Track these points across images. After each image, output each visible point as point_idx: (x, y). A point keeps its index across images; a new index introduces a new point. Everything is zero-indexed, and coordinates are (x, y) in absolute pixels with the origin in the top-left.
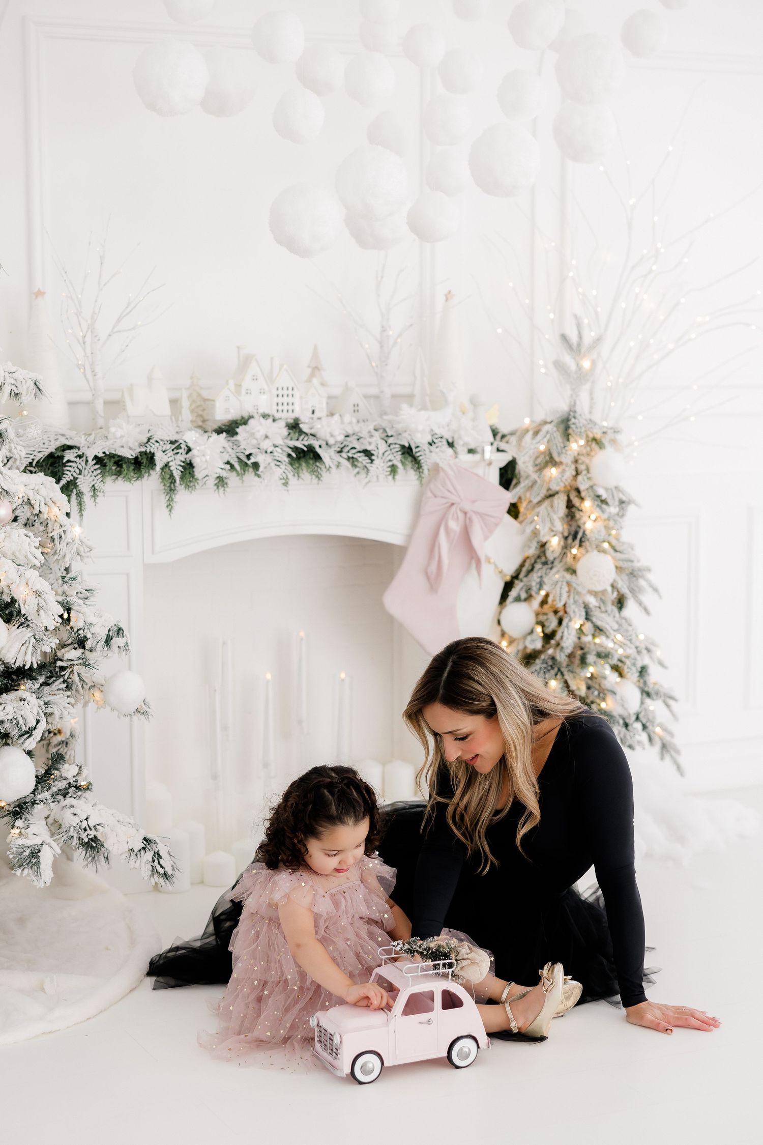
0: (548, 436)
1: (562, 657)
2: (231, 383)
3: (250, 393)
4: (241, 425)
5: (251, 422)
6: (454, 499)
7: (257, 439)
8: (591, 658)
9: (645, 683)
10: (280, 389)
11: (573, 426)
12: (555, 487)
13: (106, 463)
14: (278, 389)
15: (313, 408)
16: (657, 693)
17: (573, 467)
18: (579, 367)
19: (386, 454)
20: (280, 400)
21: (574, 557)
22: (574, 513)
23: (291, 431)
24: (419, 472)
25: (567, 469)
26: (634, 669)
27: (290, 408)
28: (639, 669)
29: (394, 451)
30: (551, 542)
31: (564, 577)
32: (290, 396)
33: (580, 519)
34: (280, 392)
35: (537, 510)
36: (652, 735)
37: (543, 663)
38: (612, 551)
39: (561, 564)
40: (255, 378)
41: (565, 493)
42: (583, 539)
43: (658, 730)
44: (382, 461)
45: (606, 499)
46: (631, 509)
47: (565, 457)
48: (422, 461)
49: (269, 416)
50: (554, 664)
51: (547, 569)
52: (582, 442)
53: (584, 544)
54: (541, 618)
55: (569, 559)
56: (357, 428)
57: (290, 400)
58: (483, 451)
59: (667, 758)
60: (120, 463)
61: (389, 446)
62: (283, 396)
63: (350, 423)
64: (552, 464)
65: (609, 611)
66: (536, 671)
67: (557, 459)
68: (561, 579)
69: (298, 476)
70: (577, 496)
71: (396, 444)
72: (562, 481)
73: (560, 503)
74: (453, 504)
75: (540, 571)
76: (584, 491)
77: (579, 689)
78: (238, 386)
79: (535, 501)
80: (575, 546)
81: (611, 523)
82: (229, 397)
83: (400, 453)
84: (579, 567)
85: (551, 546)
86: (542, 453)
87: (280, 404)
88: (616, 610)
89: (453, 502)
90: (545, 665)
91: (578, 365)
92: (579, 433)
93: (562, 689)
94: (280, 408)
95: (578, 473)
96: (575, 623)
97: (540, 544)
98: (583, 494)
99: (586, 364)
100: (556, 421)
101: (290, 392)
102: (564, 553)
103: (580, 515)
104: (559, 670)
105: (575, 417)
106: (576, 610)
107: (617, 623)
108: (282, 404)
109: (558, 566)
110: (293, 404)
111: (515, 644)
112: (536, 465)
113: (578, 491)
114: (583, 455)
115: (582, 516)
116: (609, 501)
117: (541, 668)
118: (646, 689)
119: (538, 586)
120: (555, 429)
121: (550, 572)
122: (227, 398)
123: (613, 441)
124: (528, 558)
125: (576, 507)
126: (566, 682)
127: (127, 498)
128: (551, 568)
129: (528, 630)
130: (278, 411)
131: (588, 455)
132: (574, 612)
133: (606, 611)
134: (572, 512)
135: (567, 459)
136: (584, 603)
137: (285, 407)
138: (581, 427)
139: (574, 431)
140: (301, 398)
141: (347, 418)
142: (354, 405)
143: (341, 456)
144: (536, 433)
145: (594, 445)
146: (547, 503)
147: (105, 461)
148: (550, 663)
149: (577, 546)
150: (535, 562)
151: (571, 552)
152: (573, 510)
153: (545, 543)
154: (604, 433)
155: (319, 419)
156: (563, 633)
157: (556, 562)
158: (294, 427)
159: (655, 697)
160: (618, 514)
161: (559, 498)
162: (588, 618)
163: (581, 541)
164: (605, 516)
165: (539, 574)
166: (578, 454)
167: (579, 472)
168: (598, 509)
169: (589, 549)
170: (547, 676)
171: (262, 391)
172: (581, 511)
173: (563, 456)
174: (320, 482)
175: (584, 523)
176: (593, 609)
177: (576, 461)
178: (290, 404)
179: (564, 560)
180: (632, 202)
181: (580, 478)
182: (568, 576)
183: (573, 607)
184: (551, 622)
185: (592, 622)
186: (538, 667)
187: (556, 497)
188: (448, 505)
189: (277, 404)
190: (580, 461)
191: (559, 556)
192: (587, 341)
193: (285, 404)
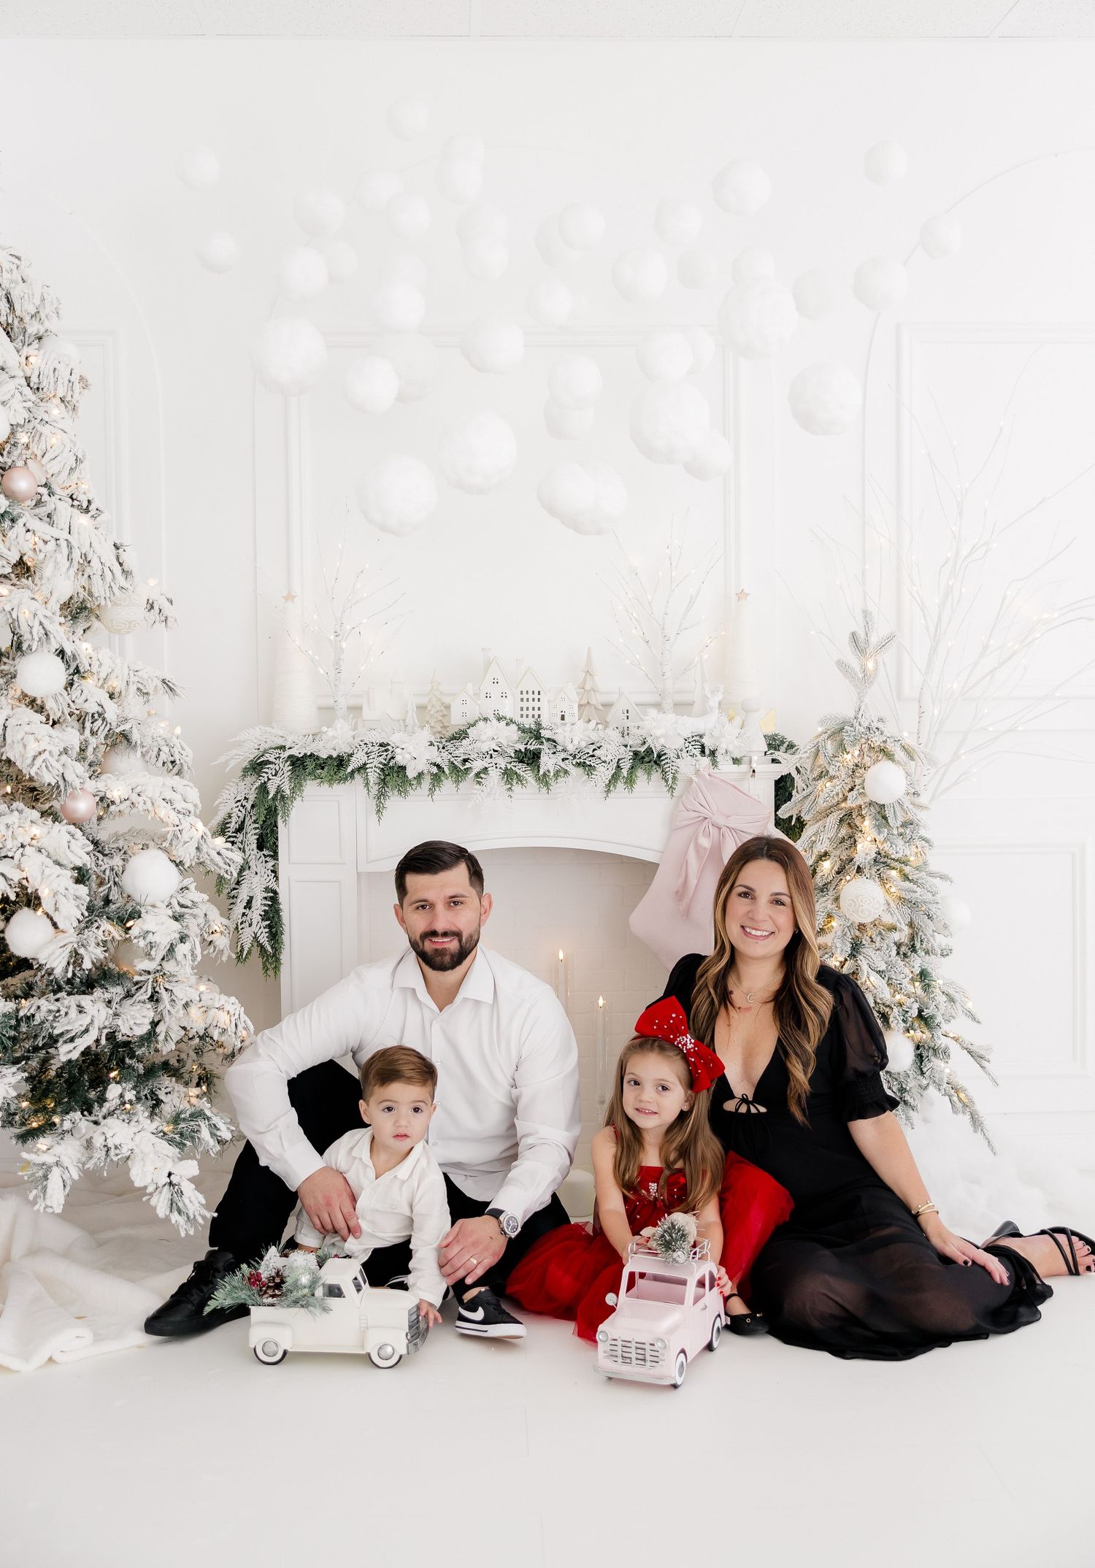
3: (490, 697)
6: (706, 813)
10: (524, 693)
14: (522, 693)
15: (563, 713)
17: (848, 781)
18: (863, 669)
20: (525, 704)
22: (854, 835)
23: (527, 736)
27: (536, 713)
30: (822, 866)
32: (536, 700)
34: (525, 696)
38: (900, 880)
40: (495, 681)
49: (504, 719)
57: (536, 704)
62: (528, 699)
67: (831, 771)
74: (706, 818)
80: (850, 872)
82: (466, 700)
85: (822, 870)
86: (820, 765)
87: (525, 709)
89: (706, 816)
91: (862, 667)
94: (525, 712)
99: (870, 666)
100: (830, 731)
101: (536, 696)
102: (840, 880)
103: (857, 836)
108: (528, 708)
109: (831, 895)
110: (539, 709)
114: (860, 767)
116: (889, 820)
127: (339, 803)
130: (522, 716)
137: (530, 712)
140: (549, 702)
149: (853, 872)
151: (845, 879)
157: (828, 890)
164: (881, 837)
166: (857, 766)
167: (854, 787)
168: (875, 830)
171: (503, 694)
173: (839, 768)
177: (852, 775)
178: (536, 709)
188: (700, 819)
189: (522, 708)
190: (858, 775)
192: (874, 639)
193: (531, 709)
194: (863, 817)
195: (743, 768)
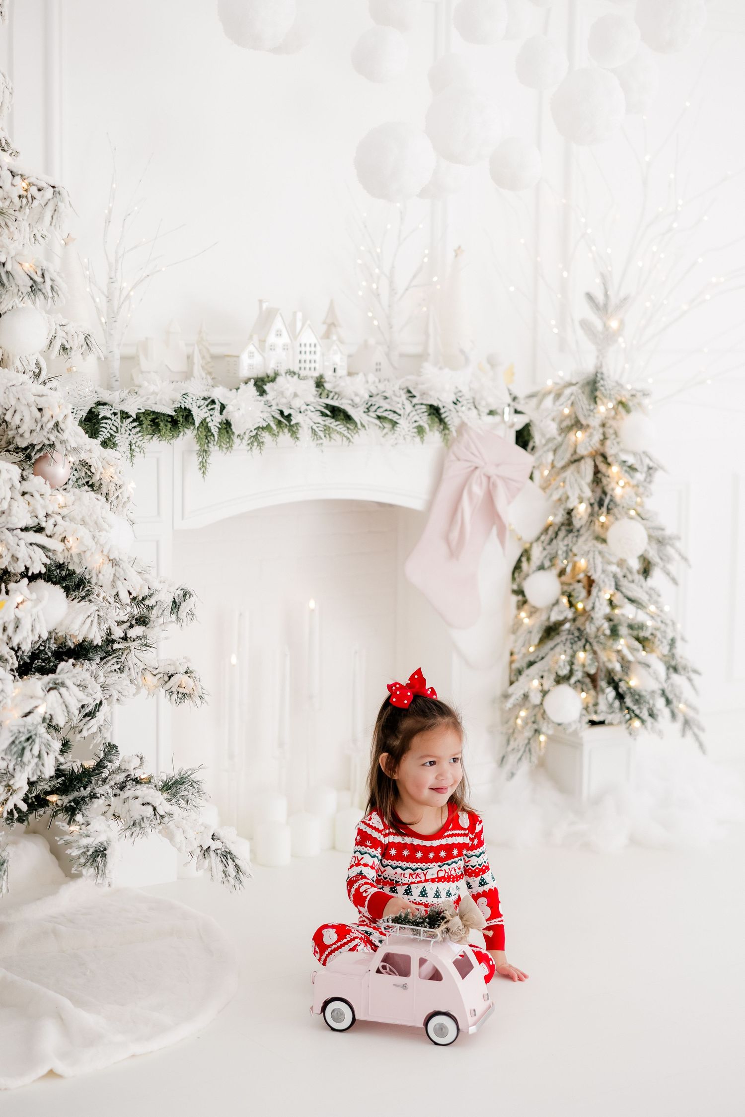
0: (573, 398)
1: (590, 629)
2: (256, 338)
3: (274, 349)
4: (269, 382)
5: (279, 379)
6: (479, 462)
7: (286, 398)
8: (623, 630)
9: (673, 656)
10: (303, 345)
11: (602, 388)
12: (582, 451)
13: (142, 421)
14: (301, 345)
15: (335, 366)
16: (685, 668)
17: (601, 430)
18: (605, 326)
19: (411, 415)
20: (303, 357)
21: (603, 525)
22: (600, 479)
23: (318, 389)
24: (445, 435)
25: (595, 433)
26: (664, 640)
27: (313, 365)
28: (670, 642)
29: (419, 411)
30: (578, 509)
31: (594, 546)
32: (313, 353)
33: (607, 485)
34: (303, 349)
35: (564, 475)
36: (676, 711)
37: (569, 634)
38: (639, 519)
39: (589, 532)
40: (279, 333)
41: (591, 457)
42: (610, 507)
43: (682, 706)
44: (407, 421)
45: (632, 465)
46: (658, 476)
47: (593, 420)
48: (449, 423)
49: (294, 373)
50: (581, 635)
51: (573, 537)
52: (611, 405)
53: (611, 511)
54: (566, 588)
55: (597, 527)
56: (381, 387)
58: (503, 413)
59: (689, 734)
60: (156, 421)
61: (414, 406)
62: (305, 353)
63: (374, 382)
64: (577, 427)
65: (636, 581)
66: (562, 641)
67: (584, 422)
68: (592, 549)
69: (330, 437)
70: (603, 462)
71: (422, 404)
72: (590, 445)
73: (587, 468)
74: (478, 468)
75: (566, 539)
76: (611, 456)
77: (609, 660)
78: (263, 341)
79: (559, 464)
80: (602, 513)
81: (641, 490)
82: (253, 353)
83: (426, 414)
84: (610, 535)
85: (578, 513)
86: (569, 416)
87: (303, 361)
88: (641, 578)
89: (477, 465)
90: (571, 636)
91: (605, 325)
92: (608, 396)
93: (592, 660)
94: (303, 365)
95: (605, 438)
96: (605, 593)
97: (567, 511)
98: (610, 460)
99: (614, 324)
100: (581, 383)
101: (313, 349)
102: (591, 522)
103: (607, 480)
104: (587, 641)
105: (602, 379)
106: (606, 580)
107: (647, 593)
108: (305, 361)
109: (586, 535)
110: (315, 361)
111: (538, 614)
112: (561, 429)
113: (604, 457)
114: (609, 419)
115: (609, 483)
116: (637, 466)
117: (566, 640)
118: (673, 663)
119: (564, 555)
120: (580, 391)
121: (577, 541)
122: (252, 355)
123: (639, 404)
124: (551, 525)
125: (602, 473)
126: (595, 653)
127: (158, 460)
128: (577, 537)
129: (553, 600)
130: (300, 368)
131: (614, 418)
132: (604, 581)
133: (633, 581)
134: (597, 477)
135: (595, 422)
136: (612, 572)
137: (308, 365)
138: (610, 389)
139: (603, 394)
140: (323, 355)
141: (371, 378)
142: (377, 364)
143: (368, 415)
144: (558, 396)
145: (620, 408)
146: (573, 467)
147: (141, 419)
148: (577, 634)
149: (605, 513)
150: (559, 529)
151: (598, 520)
152: (599, 475)
153: (572, 510)
154: (633, 396)
155: (340, 377)
156: (594, 604)
157: (582, 531)
158: (319, 384)
159: (682, 672)
160: (645, 480)
161: (585, 463)
162: (617, 589)
163: (608, 510)
164: (634, 482)
165: (566, 542)
166: (606, 418)
167: (607, 435)
168: (626, 475)
169: (619, 516)
170: (575, 647)
171: (286, 347)
172: (608, 477)
173: (591, 419)
174: (351, 443)
175: (613, 490)
176: (622, 579)
177: (603, 425)
178: (313, 361)
179: (592, 528)
180: (647, 158)
181: (608, 443)
182: (600, 546)
183: (603, 576)
184: (579, 592)
185: (622, 592)
186: (564, 638)
187: (583, 462)
188: (472, 468)
189: (300, 361)
190: (608, 425)
191: (585, 525)
192: (614, 301)
193: (308, 362)
194: (609, 464)
195: (497, 419)
